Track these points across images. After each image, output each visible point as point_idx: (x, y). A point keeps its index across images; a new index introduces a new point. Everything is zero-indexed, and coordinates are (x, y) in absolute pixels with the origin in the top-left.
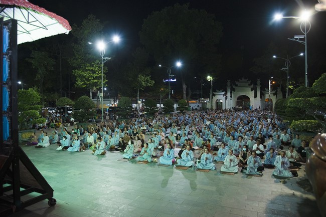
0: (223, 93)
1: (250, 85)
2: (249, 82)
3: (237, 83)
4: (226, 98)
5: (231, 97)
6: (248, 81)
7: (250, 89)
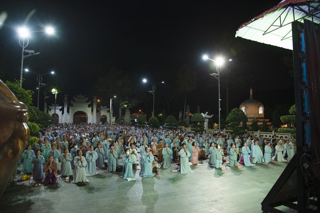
0: (60, 108)
1: (87, 102)
2: (87, 99)
3: (75, 98)
4: (63, 113)
5: (68, 112)
6: (85, 97)
7: (87, 105)
